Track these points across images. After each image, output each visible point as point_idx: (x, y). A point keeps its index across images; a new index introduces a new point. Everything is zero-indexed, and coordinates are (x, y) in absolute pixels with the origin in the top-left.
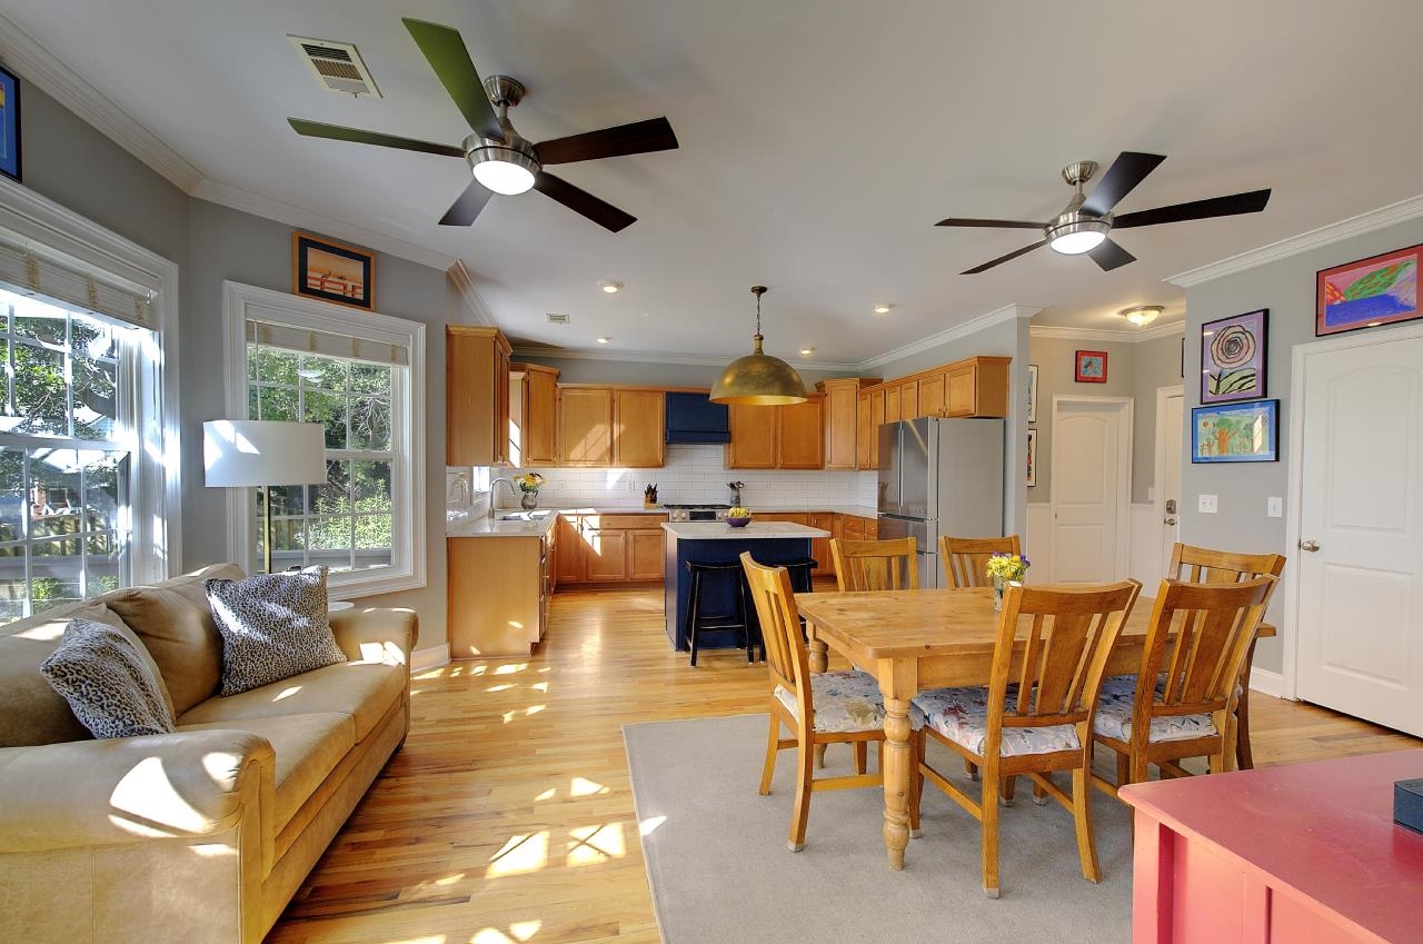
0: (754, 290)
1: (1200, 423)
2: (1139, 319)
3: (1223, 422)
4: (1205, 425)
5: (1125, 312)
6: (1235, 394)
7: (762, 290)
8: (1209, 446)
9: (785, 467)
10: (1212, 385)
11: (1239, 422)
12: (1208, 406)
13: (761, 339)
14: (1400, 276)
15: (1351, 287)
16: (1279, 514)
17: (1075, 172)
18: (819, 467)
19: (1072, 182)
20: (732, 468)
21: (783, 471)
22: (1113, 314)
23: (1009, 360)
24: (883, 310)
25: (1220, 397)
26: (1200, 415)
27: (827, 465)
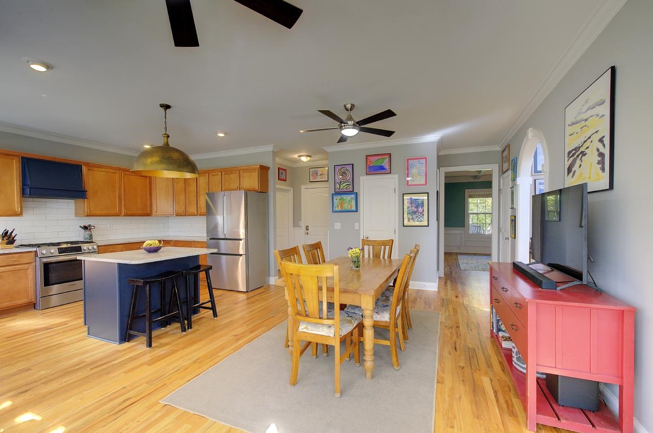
0: (162, 106)
1: (335, 198)
2: (304, 159)
3: (342, 199)
4: (336, 199)
5: (300, 156)
6: (345, 190)
7: (167, 107)
8: (338, 206)
9: (126, 215)
10: (338, 186)
11: (347, 199)
12: (337, 193)
13: (168, 137)
14: (385, 161)
15: (375, 162)
16: (358, 228)
17: (349, 106)
18: (149, 214)
19: (347, 110)
20: (87, 216)
21: (125, 218)
22: (296, 156)
23: (269, 168)
24: (221, 135)
25: (340, 191)
26: (335, 196)
27: (154, 213)
